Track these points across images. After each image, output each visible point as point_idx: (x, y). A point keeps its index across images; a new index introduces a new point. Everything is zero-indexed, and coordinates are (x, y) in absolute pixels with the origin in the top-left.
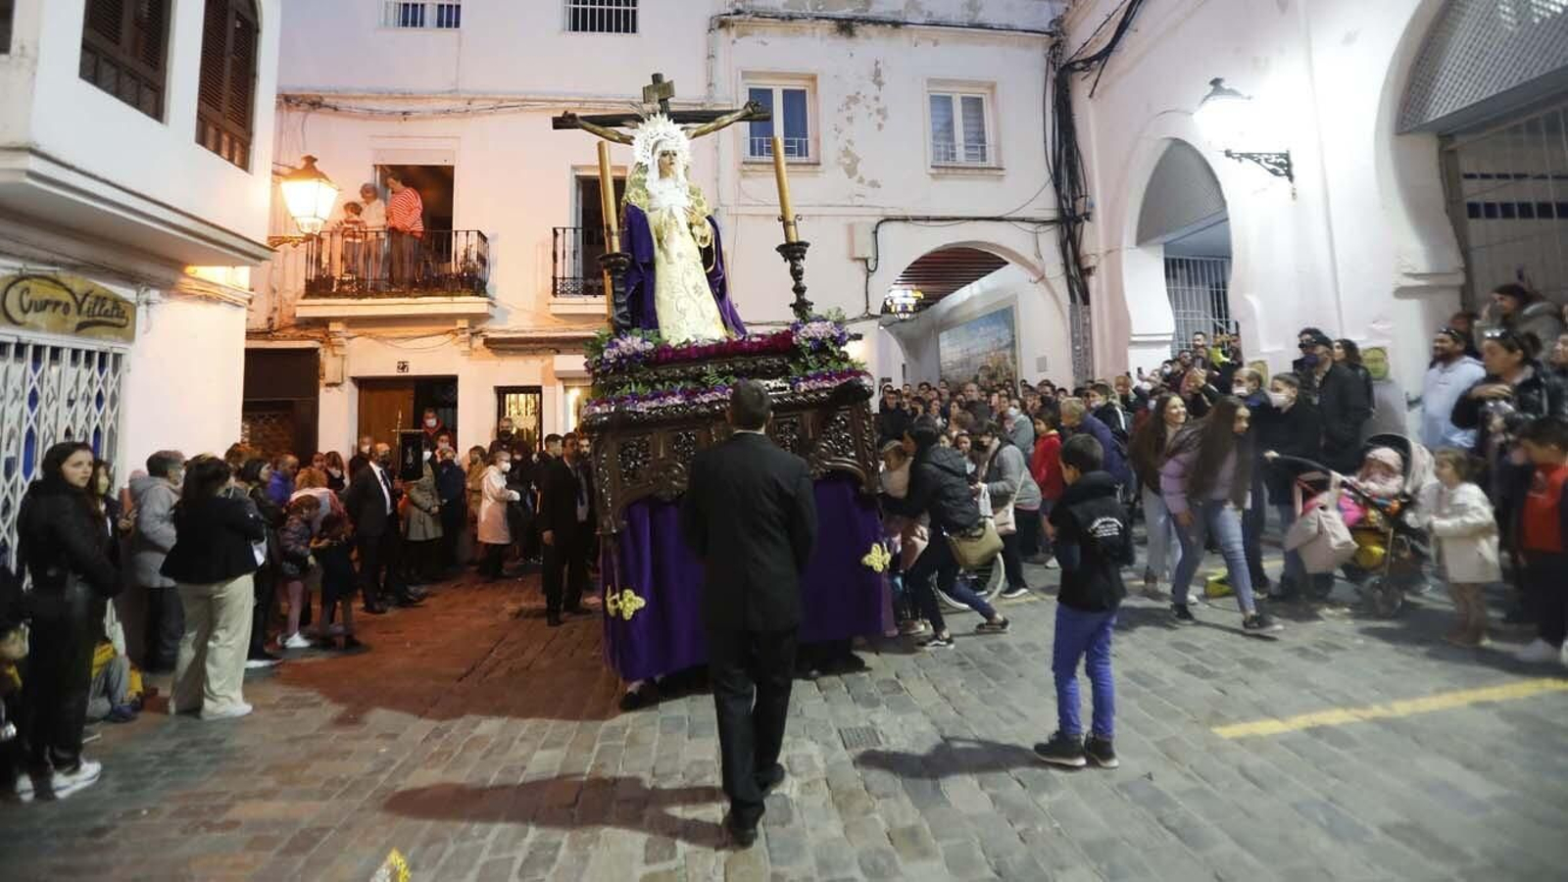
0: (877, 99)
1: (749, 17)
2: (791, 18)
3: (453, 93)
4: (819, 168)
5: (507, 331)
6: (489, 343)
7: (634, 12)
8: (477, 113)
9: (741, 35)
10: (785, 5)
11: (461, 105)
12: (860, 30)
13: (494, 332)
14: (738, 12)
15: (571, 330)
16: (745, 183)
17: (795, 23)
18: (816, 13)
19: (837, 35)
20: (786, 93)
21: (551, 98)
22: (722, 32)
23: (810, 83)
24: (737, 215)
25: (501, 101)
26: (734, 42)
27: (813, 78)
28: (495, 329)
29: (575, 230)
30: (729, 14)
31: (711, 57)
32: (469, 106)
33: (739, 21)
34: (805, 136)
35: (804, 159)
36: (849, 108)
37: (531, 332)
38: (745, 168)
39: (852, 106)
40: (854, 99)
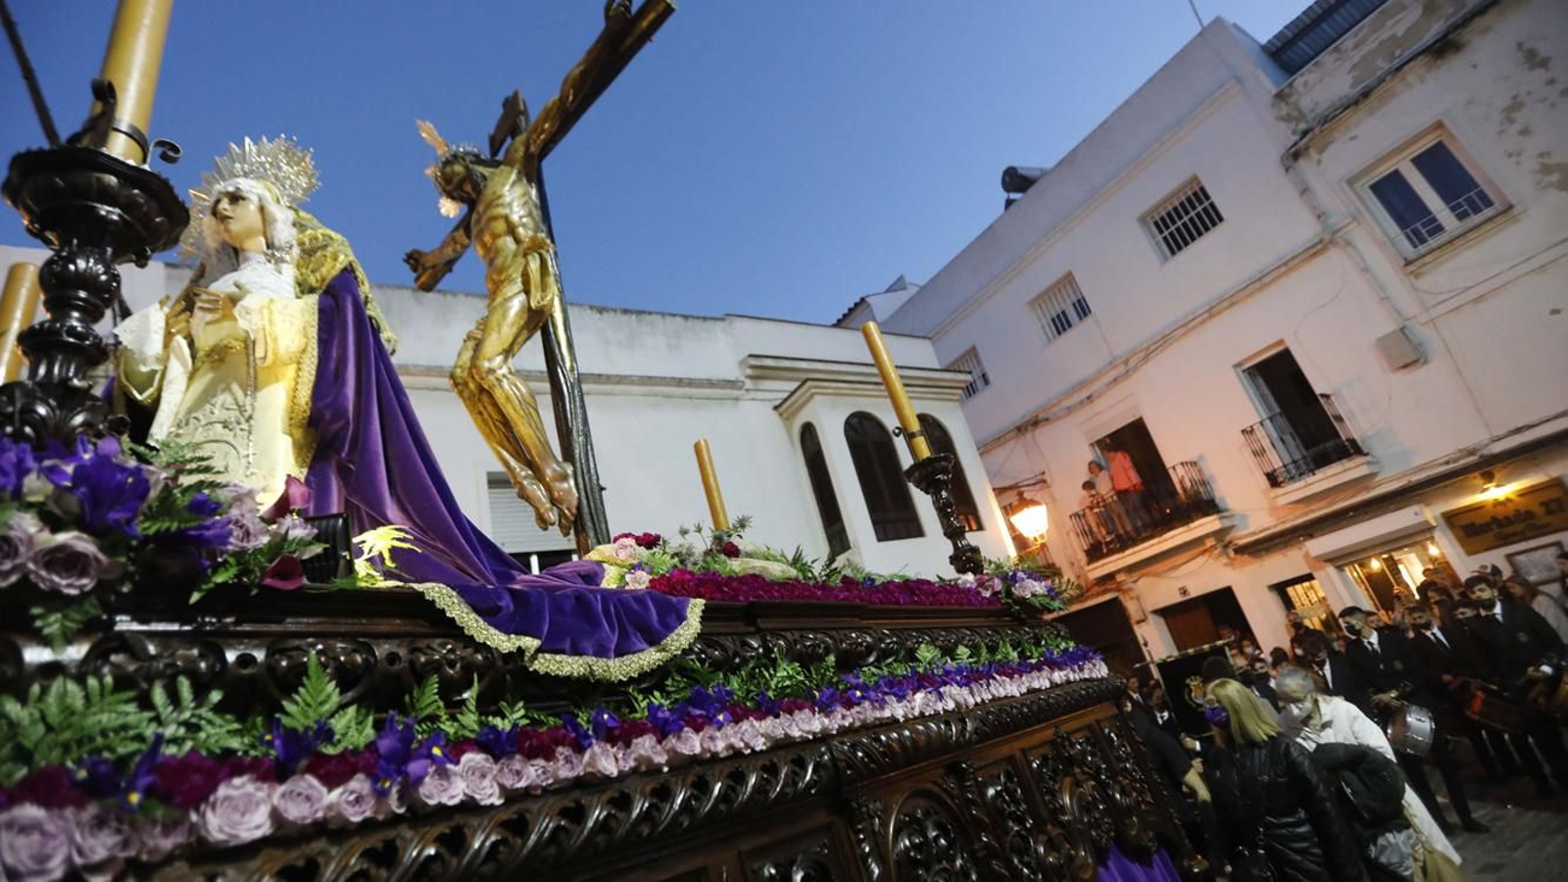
0: (1551, 82)
1: (1317, 130)
2: (1366, 94)
3: (1112, 364)
4: (1515, 211)
5: (1254, 534)
6: (1241, 550)
7: (1212, 205)
8: (1136, 368)
9: (1321, 151)
10: (1353, 86)
11: (1122, 369)
12: (1466, 35)
13: (1241, 538)
14: (1305, 133)
15: (1312, 511)
16: (1424, 283)
17: (1373, 96)
18: (1396, 63)
19: (1439, 62)
20: (1418, 162)
21: (1182, 323)
22: (1302, 163)
23: (1438, 132)
24: (1432, 320)
25: (1148, 348)
26: (1319, 162)
27: (1439, 125)
28: (1243, 535)
29: (1261, 423)
30: (1296, 144)
31: (1305, 191)
32: (1126, 366)
33: (1310, 140)
34: (1476, 185)
35: (1488, 212)
36: (1512, 121)
37: (1275, 526)
38: (1411, 268)
39: (1516, 115)
40: (1515, 106)
